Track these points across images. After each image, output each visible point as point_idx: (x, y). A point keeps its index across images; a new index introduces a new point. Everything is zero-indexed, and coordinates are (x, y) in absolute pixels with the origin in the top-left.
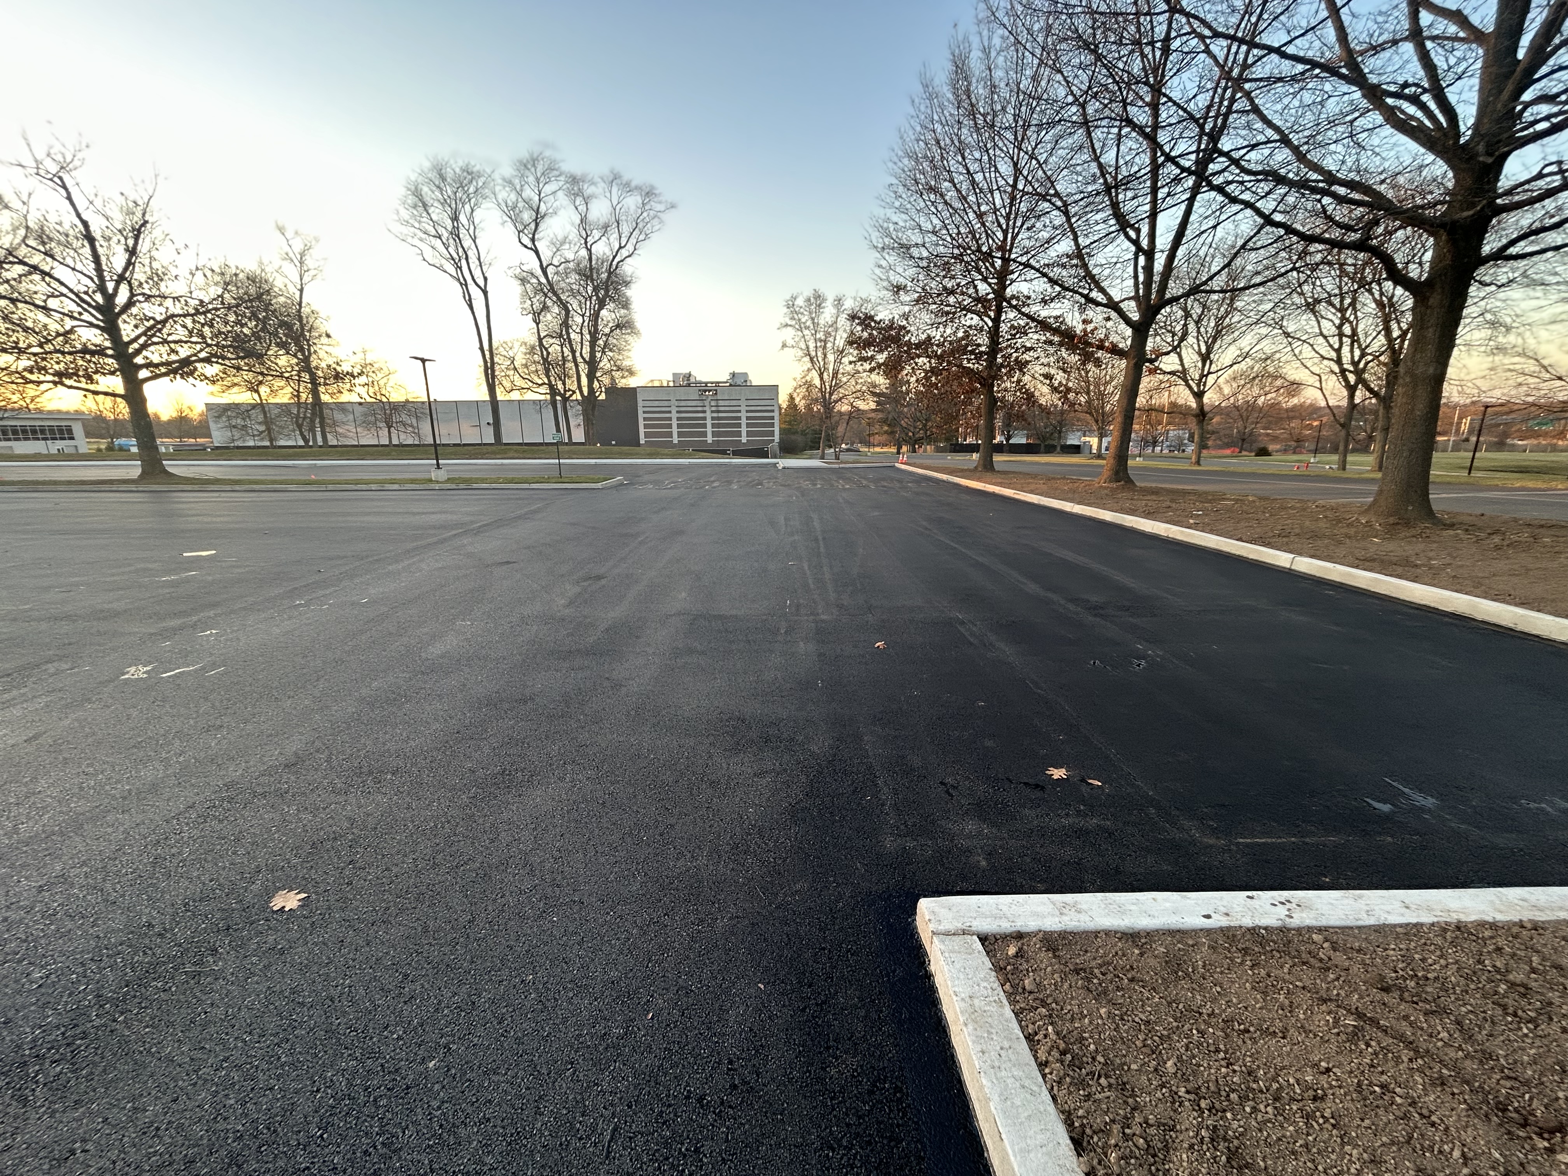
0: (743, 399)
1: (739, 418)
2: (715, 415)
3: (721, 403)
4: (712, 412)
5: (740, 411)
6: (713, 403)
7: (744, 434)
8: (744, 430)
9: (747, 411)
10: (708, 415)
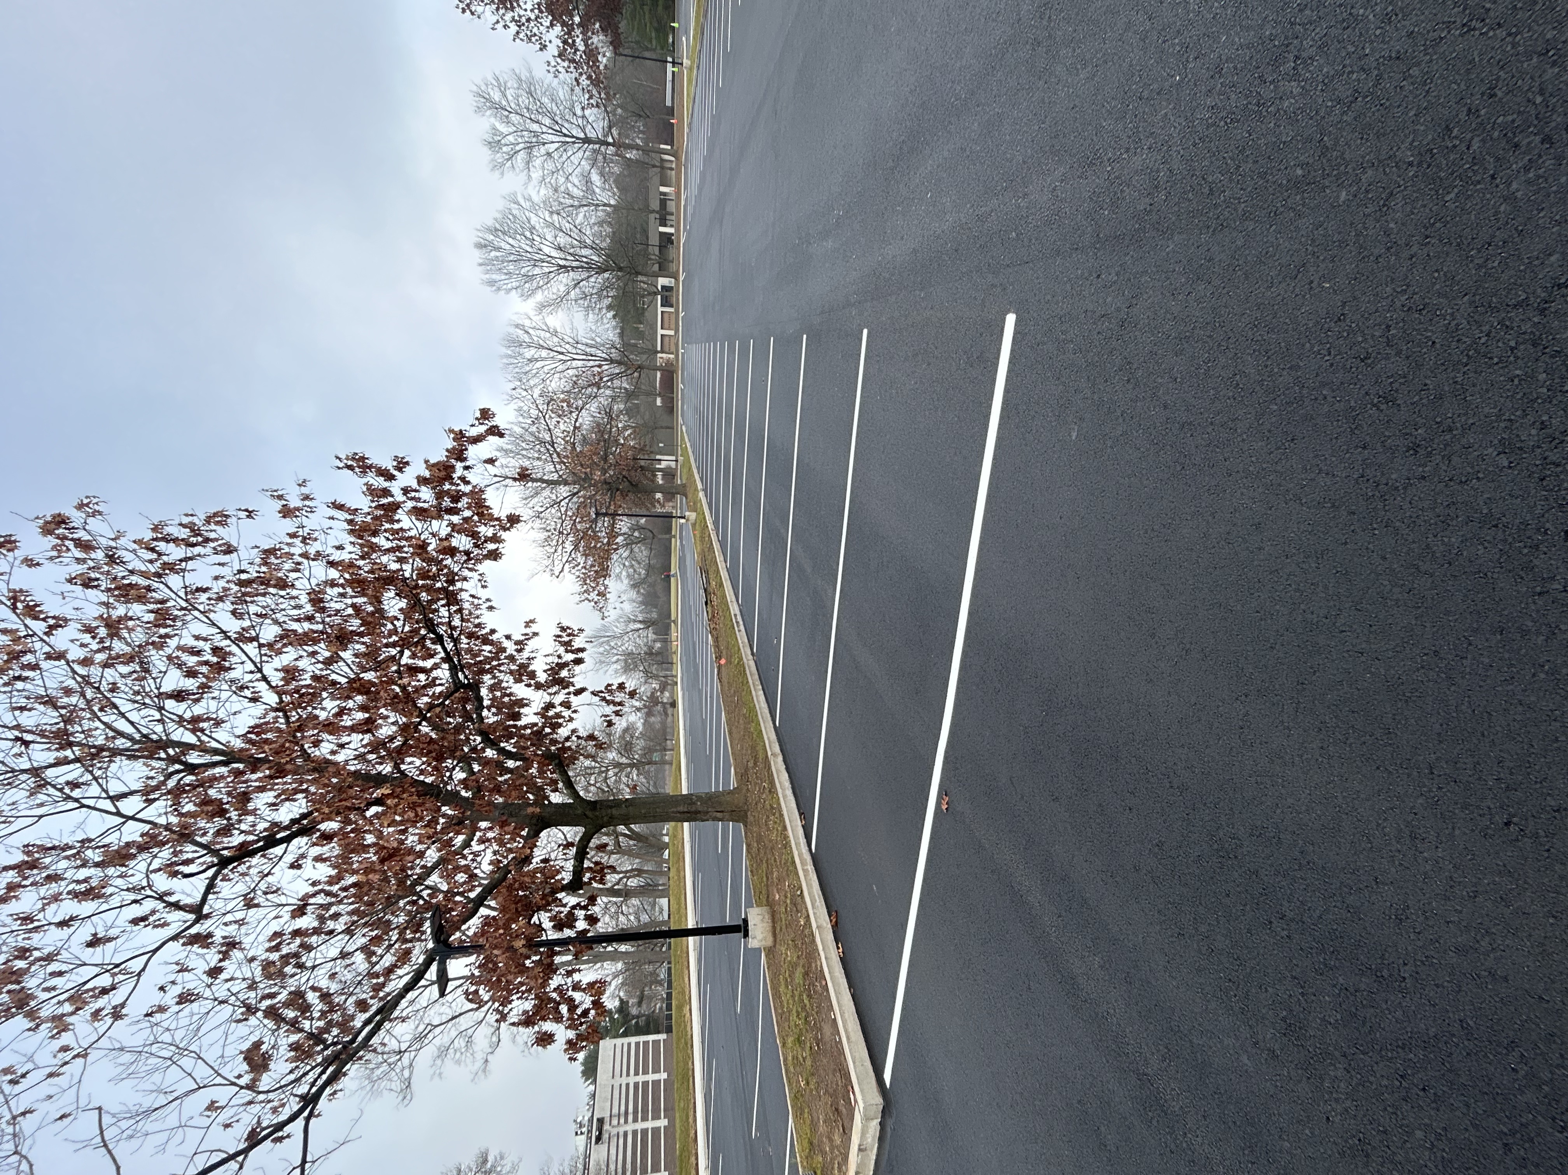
0: (613, 1082)
1: (636, 1085)
2: (630, 1118)
3: (615, 1111)
4: (626, 1122)
5: (628, 1085)
6: (615, 1122)
7: (656, 1077)
8: (651, 1077)
9: (628, 1075)
10: (630, 1128)
